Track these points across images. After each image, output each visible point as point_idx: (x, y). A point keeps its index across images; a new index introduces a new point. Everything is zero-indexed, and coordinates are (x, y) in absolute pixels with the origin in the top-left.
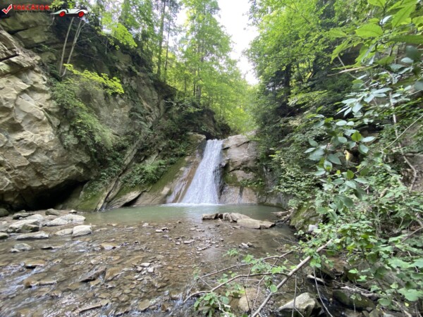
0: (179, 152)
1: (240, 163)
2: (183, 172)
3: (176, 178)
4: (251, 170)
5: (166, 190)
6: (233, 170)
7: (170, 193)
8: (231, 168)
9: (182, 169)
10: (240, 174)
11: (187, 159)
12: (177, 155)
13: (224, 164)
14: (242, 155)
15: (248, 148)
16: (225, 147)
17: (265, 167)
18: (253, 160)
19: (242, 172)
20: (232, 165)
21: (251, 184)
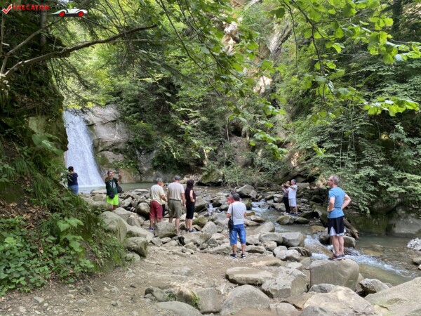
1: (110, 144)
4: (121, 152)
6: (101, 151)
8: (100, 149)
10: (110, 155)
14: (111, 135)
15: (117, 128)
16: (91, 123)
17: (139, 150)
18: (125, 143)
19: (112, 153)
20: (102, 146)
21: (122, 165)
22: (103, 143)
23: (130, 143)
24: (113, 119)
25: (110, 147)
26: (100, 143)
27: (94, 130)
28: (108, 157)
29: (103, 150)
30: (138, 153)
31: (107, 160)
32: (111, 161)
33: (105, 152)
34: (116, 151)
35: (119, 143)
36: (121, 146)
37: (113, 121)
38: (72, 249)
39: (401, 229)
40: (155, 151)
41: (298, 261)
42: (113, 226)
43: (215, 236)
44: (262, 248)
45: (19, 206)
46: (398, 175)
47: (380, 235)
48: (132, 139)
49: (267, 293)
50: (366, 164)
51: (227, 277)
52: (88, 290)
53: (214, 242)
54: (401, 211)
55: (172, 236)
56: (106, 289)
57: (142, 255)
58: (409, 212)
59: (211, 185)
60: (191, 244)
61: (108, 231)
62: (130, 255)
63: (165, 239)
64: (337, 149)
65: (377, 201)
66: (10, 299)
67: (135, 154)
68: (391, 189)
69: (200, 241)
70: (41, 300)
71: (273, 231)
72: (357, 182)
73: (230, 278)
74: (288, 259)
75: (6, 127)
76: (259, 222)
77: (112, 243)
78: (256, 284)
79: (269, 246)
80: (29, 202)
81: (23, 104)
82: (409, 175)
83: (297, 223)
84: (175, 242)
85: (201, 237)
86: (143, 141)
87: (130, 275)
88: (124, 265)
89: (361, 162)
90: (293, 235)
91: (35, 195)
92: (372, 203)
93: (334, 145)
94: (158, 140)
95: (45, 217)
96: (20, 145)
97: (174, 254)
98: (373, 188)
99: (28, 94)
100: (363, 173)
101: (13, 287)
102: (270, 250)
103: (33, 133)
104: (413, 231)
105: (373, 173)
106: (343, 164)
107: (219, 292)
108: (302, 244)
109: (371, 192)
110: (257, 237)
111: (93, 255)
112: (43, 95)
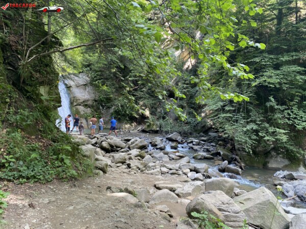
1: (82, 101)
4: (89, 107)
8: (75, 104)
14: (83, 95)
15: (87, 90)
16: (69, 85)
17: (102, 106)
18: (93, 101)
19: (83, 107)
21: (89, 116)
22: (77, 100)
23: (96, 101)
24: (85, 83)
25: (82, 103)
26: (75, 100)
27: (71, 91)
28: (80, 110)
29: (77, 105)
30: (101, 108)
31: (79, 112)
32: (82, 113)
33: (78, 107)
34: (86, 106)
35: (88, 100)
36: (90, 103)
37: (84, 85)
38: (65, 163)
39: (272, 164)
40: (113, 107)
41: (202, 181)
42: (87, 153)
43: (151, 164)
44: (180, 172)
45: (36, 138)
46: (271, 130)
47: (259, 168)
48: (97, 98)
49: (178, 195)
50: (251, 121)
51: (155, 186)
52: (75, 186)
53: (149, 167)
54: (273, 153)
55: (123, 163)
56: (84, 186)
57: (105, 172)
58: (278, 154)
59: (151, 132)
60: (135, 167)
61: (85, 156)
62: (97, 171)
63: (118, 165)
64: (234, 111)
65: (258, 146)
66: (36, 186)
67: (99, 109)
68: (267, 138)
69: (141, 167)
70: (52, 187)
71: (189, 162)
72: (245, 133)
73: (157, 186)
74: (196, 179)
75: (27, 92)
76: (181, 157)
77: (87, 163)
78: (173, 190)
79: (185, 171)
80: (41, 136)
81: (37, 79)
82: (278, 130)
83: (206, 158)
84: (124, 166)
85: (142, 164)
86: (105, 100)
87: (97, 181)
88: (93, 176)
89: (249, 120)
90: (201, 166)
91: (44, 132)
92: (255, 148)
93: (232, 108)
94: (115, 99)
95: (50, 145)
96: (35, 103)
97: (124, 172)
98: (255, 137)
99: (40, 72)
100: (249, 127)
101: (36, 180)
102: (185, 174)
103: (42, 95)
104: (280, 166)
105: (255, 127)
106: (237, 121)
107: (149, 192)
108: (206, 171)
109: (254, 140)
110: (178, 165)
111: (76, 168)
112: (48, 73)
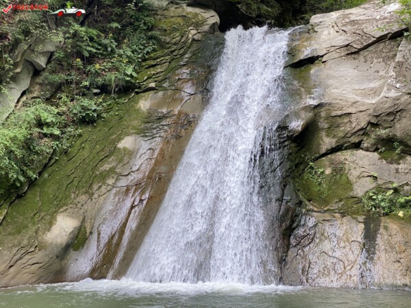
0: (112, 77)
1: (361, 121)
2: (131, 154)
3: (103, 177)
5: (63, 226)
6: (335, 151)
7: (78, 241)
8: (327, 142)
9: (127, 143)
10: (363, 165)
11: (144, 104)
12: (104, 89)
13: (296, 125)
16: (302, 55)
19: (373, 157)
20: (330, 130)
22: (335, 122)
25: (364, 132)
26: (323, 124)
28: (354, 174)
32: (362, 188)
34: (389, 148)
35: (394, 114)
36: (407, 126)
37: (394, 37)
